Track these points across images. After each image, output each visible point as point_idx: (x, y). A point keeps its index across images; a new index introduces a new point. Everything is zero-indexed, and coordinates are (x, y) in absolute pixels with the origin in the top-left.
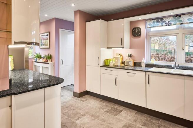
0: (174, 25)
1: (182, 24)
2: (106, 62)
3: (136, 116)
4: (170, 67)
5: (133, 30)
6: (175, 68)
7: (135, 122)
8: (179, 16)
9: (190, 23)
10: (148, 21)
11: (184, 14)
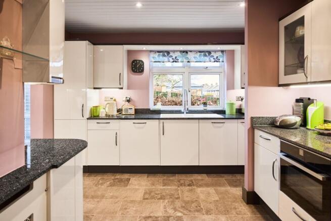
0: (181, 62)
1: (188, 62)
2: (95, 111)
3: (149, 179)
4: (179, 112)
5: (132, 63)
6: (185, 113)
7: (153, 185)
8: (186, 52)
9: (196, 62)
10: (152, 53)
11: (191, 51)
